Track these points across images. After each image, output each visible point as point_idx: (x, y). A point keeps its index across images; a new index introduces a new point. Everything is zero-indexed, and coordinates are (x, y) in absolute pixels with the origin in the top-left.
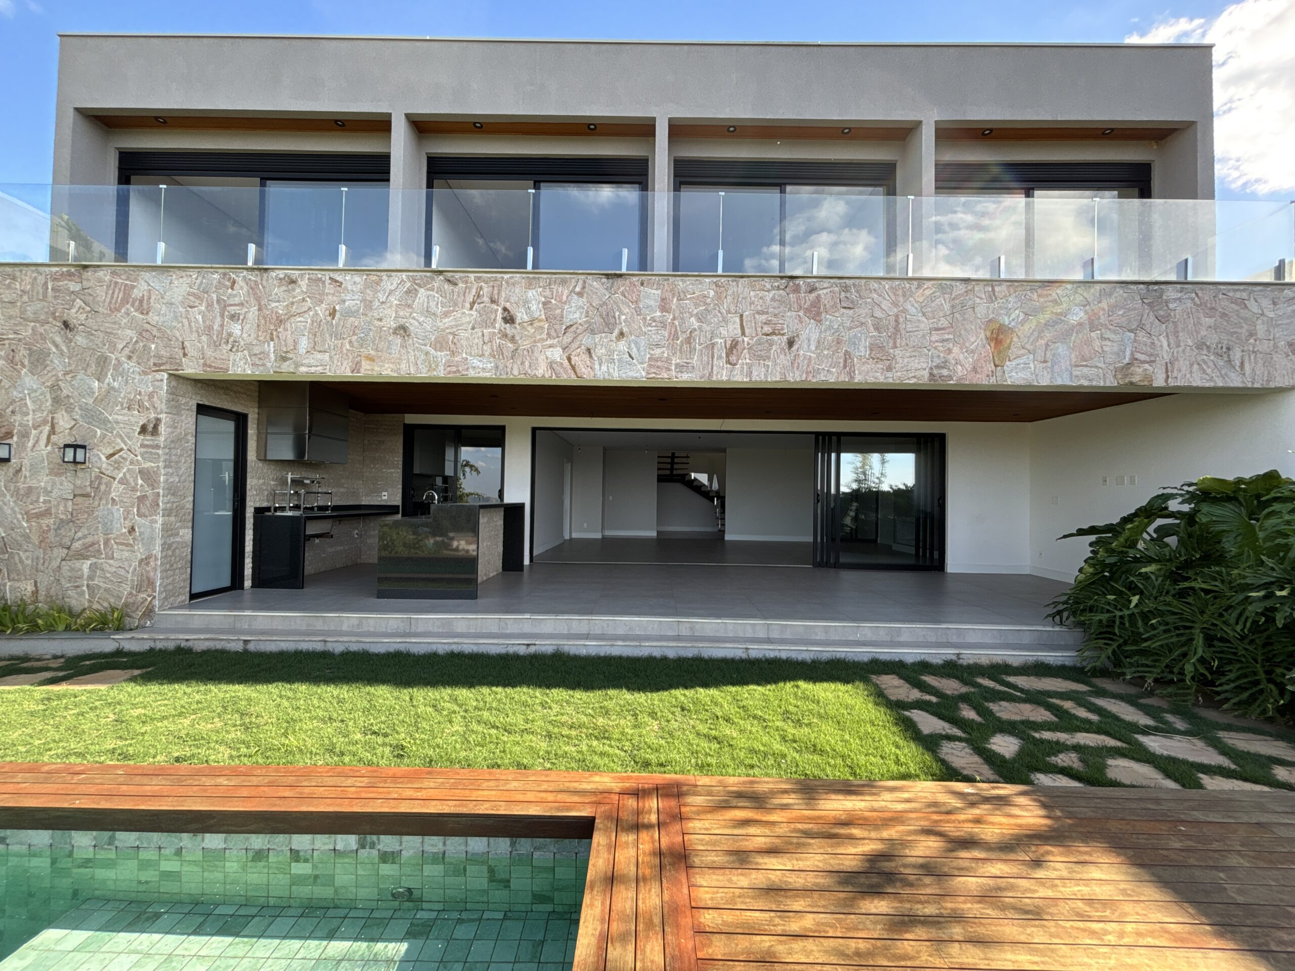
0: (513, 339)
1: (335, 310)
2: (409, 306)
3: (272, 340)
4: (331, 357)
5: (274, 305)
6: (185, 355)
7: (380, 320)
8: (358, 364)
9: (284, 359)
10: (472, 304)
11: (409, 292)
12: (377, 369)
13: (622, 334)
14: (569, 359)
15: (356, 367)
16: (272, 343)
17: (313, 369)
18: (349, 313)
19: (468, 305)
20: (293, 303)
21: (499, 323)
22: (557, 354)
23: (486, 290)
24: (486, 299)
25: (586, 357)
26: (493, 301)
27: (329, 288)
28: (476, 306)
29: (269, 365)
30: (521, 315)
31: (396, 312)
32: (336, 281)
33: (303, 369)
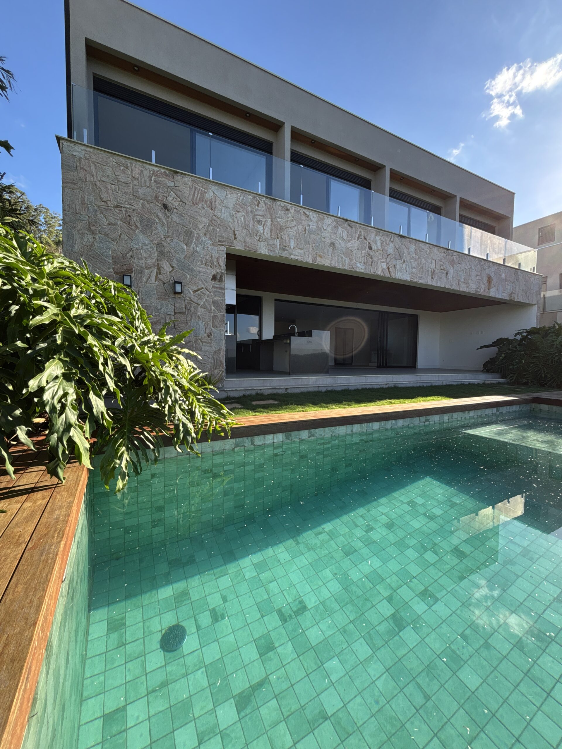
0: (371, 257)
1: (305, 229)
2: (335, 234)
3: (278, 238)
4: (304, 253)
5: (279, 220)
6: (235, 238)
7: (324, 238)
8: (316, 258)
9: (284, 250)
10: (358, 238)
11: (335, 227)
12: (323, 262)
13: (404, 261)
14: (389, 269)
15: (314, 259)
16: (278, 240)
17: (297, 258)
18: (311, 232)
19: (357, 239)
20: (287, 221)
21: (367, 249)
22: (384, 265)
23: (362, 233)
24: (362, 237)
25: (393, 268)
26: (365, 239)
27: (303, 217)
28: (359, 240)
29: (277, 251)
30: (374, 247)
31: (330, 236)
32: (306, 214)
33: (292, 257)
